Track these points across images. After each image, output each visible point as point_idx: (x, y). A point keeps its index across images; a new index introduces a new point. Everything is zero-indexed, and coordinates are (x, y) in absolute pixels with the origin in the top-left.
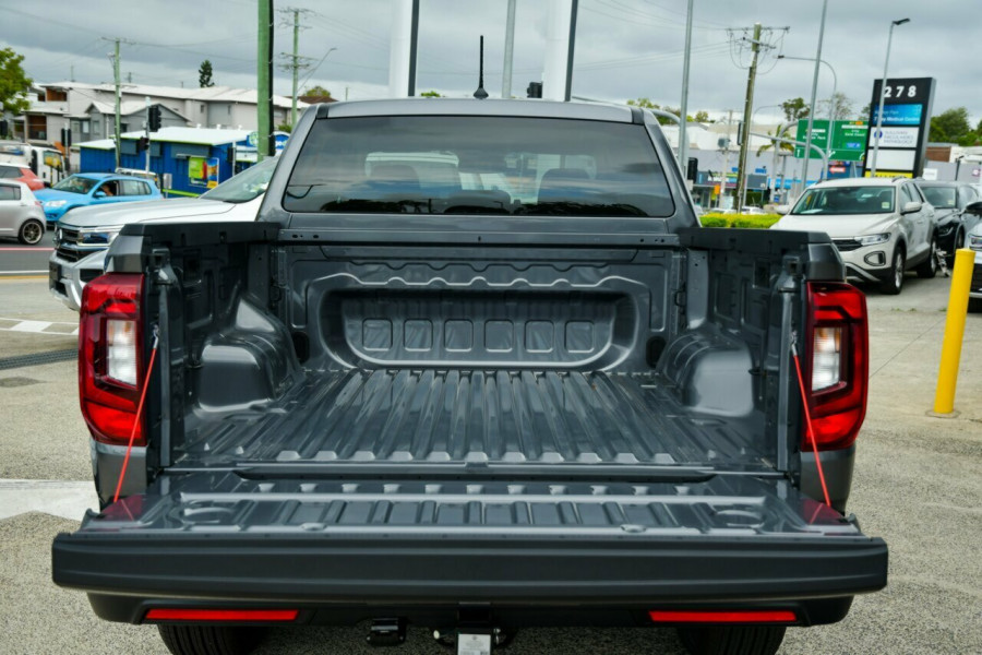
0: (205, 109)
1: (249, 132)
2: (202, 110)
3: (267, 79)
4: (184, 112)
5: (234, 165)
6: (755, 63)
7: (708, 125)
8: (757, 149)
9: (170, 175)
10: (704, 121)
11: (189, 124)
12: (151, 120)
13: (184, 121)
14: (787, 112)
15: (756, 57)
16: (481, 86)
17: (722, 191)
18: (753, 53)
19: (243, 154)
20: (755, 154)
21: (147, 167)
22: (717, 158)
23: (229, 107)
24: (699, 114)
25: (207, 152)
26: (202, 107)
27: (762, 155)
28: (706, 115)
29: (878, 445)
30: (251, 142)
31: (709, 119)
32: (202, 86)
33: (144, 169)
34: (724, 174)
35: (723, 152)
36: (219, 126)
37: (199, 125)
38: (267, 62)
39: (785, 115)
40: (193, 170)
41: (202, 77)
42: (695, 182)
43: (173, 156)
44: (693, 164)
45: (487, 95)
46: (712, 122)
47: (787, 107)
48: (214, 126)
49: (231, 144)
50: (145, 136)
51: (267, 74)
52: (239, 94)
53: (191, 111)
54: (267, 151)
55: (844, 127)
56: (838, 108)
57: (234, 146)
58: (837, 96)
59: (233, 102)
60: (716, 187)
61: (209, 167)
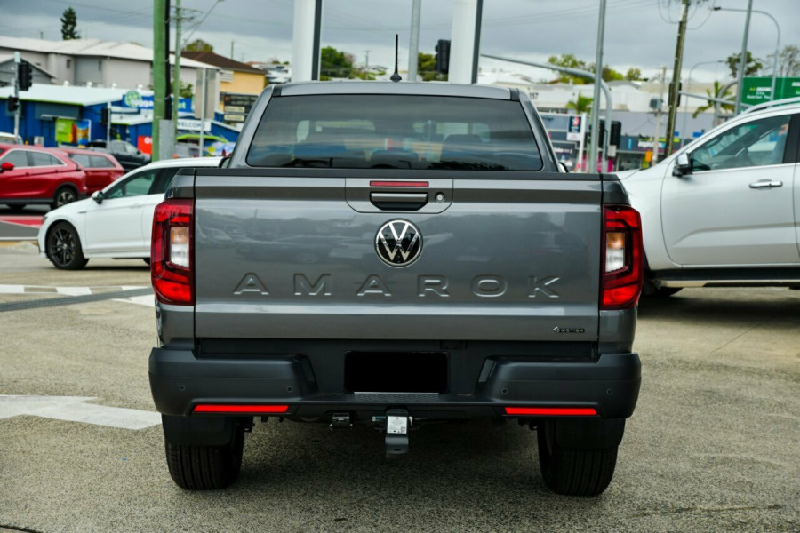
0: (72, 64)
1: (124, 92)
2: (68, 66)
3: (164, 38)
4: (47, 66)
5: (109, 127)
6: (685, 17)
7: (639, 83)
8: (694, 111)
9: (42, 139)
10: (637, 79)
11: (53, 80)
12: (20, 78)
13: (48, 78)
14: (733, 68)
15: (686, 11)
16: (396, 71)
17: (655, 158)
18: (683, 7)
19: (118, 116)
20: (691, 116)
21: (16, 130)
22: (649, 121)
23: (100, 63)
24: (631, 72)
25: (77, 112)
26: (68, 61)
27: (699, 116)
28: (638, 72)
29: (744, 377)
30: (127, 103)
31: (643, 76)
32: (65, 38)
33: (12, 132)
34: (657, 139)
35: (656, 114)
36: (90, 83)
37: (67, 82)
38: (164, 22)
39: (730, 71)
40: (61, 133)
41: (65, 27)
42: (618, 148)
43: (37, 117)
44: (617, 127)
45: (400, 79)
46: (646, 80)
47: (733, 62)
48: (84, 84)
49: (106, 104)
50: (13, 95)
51: (164, 33)
52: (111, 48)
53: (55, 66)
54: (164, 114)
55: (794, 84)
56: (790, 63)
57: (109, 106)
58: (789, 49)
59: (104, 57)
60: (648, 154)
61: (80, 130)
